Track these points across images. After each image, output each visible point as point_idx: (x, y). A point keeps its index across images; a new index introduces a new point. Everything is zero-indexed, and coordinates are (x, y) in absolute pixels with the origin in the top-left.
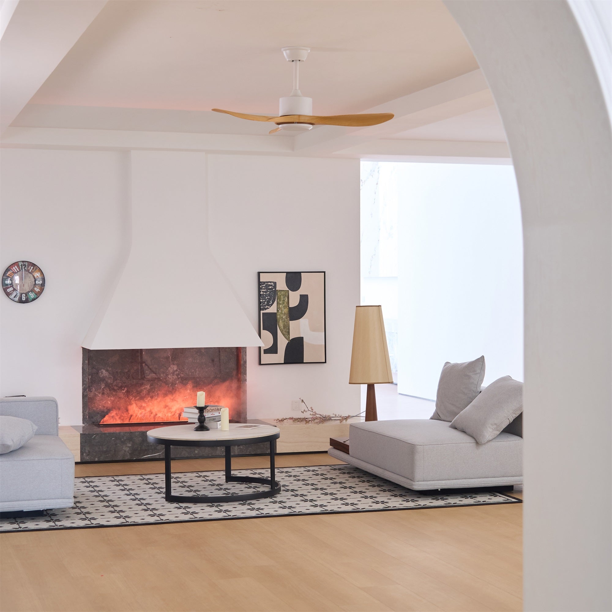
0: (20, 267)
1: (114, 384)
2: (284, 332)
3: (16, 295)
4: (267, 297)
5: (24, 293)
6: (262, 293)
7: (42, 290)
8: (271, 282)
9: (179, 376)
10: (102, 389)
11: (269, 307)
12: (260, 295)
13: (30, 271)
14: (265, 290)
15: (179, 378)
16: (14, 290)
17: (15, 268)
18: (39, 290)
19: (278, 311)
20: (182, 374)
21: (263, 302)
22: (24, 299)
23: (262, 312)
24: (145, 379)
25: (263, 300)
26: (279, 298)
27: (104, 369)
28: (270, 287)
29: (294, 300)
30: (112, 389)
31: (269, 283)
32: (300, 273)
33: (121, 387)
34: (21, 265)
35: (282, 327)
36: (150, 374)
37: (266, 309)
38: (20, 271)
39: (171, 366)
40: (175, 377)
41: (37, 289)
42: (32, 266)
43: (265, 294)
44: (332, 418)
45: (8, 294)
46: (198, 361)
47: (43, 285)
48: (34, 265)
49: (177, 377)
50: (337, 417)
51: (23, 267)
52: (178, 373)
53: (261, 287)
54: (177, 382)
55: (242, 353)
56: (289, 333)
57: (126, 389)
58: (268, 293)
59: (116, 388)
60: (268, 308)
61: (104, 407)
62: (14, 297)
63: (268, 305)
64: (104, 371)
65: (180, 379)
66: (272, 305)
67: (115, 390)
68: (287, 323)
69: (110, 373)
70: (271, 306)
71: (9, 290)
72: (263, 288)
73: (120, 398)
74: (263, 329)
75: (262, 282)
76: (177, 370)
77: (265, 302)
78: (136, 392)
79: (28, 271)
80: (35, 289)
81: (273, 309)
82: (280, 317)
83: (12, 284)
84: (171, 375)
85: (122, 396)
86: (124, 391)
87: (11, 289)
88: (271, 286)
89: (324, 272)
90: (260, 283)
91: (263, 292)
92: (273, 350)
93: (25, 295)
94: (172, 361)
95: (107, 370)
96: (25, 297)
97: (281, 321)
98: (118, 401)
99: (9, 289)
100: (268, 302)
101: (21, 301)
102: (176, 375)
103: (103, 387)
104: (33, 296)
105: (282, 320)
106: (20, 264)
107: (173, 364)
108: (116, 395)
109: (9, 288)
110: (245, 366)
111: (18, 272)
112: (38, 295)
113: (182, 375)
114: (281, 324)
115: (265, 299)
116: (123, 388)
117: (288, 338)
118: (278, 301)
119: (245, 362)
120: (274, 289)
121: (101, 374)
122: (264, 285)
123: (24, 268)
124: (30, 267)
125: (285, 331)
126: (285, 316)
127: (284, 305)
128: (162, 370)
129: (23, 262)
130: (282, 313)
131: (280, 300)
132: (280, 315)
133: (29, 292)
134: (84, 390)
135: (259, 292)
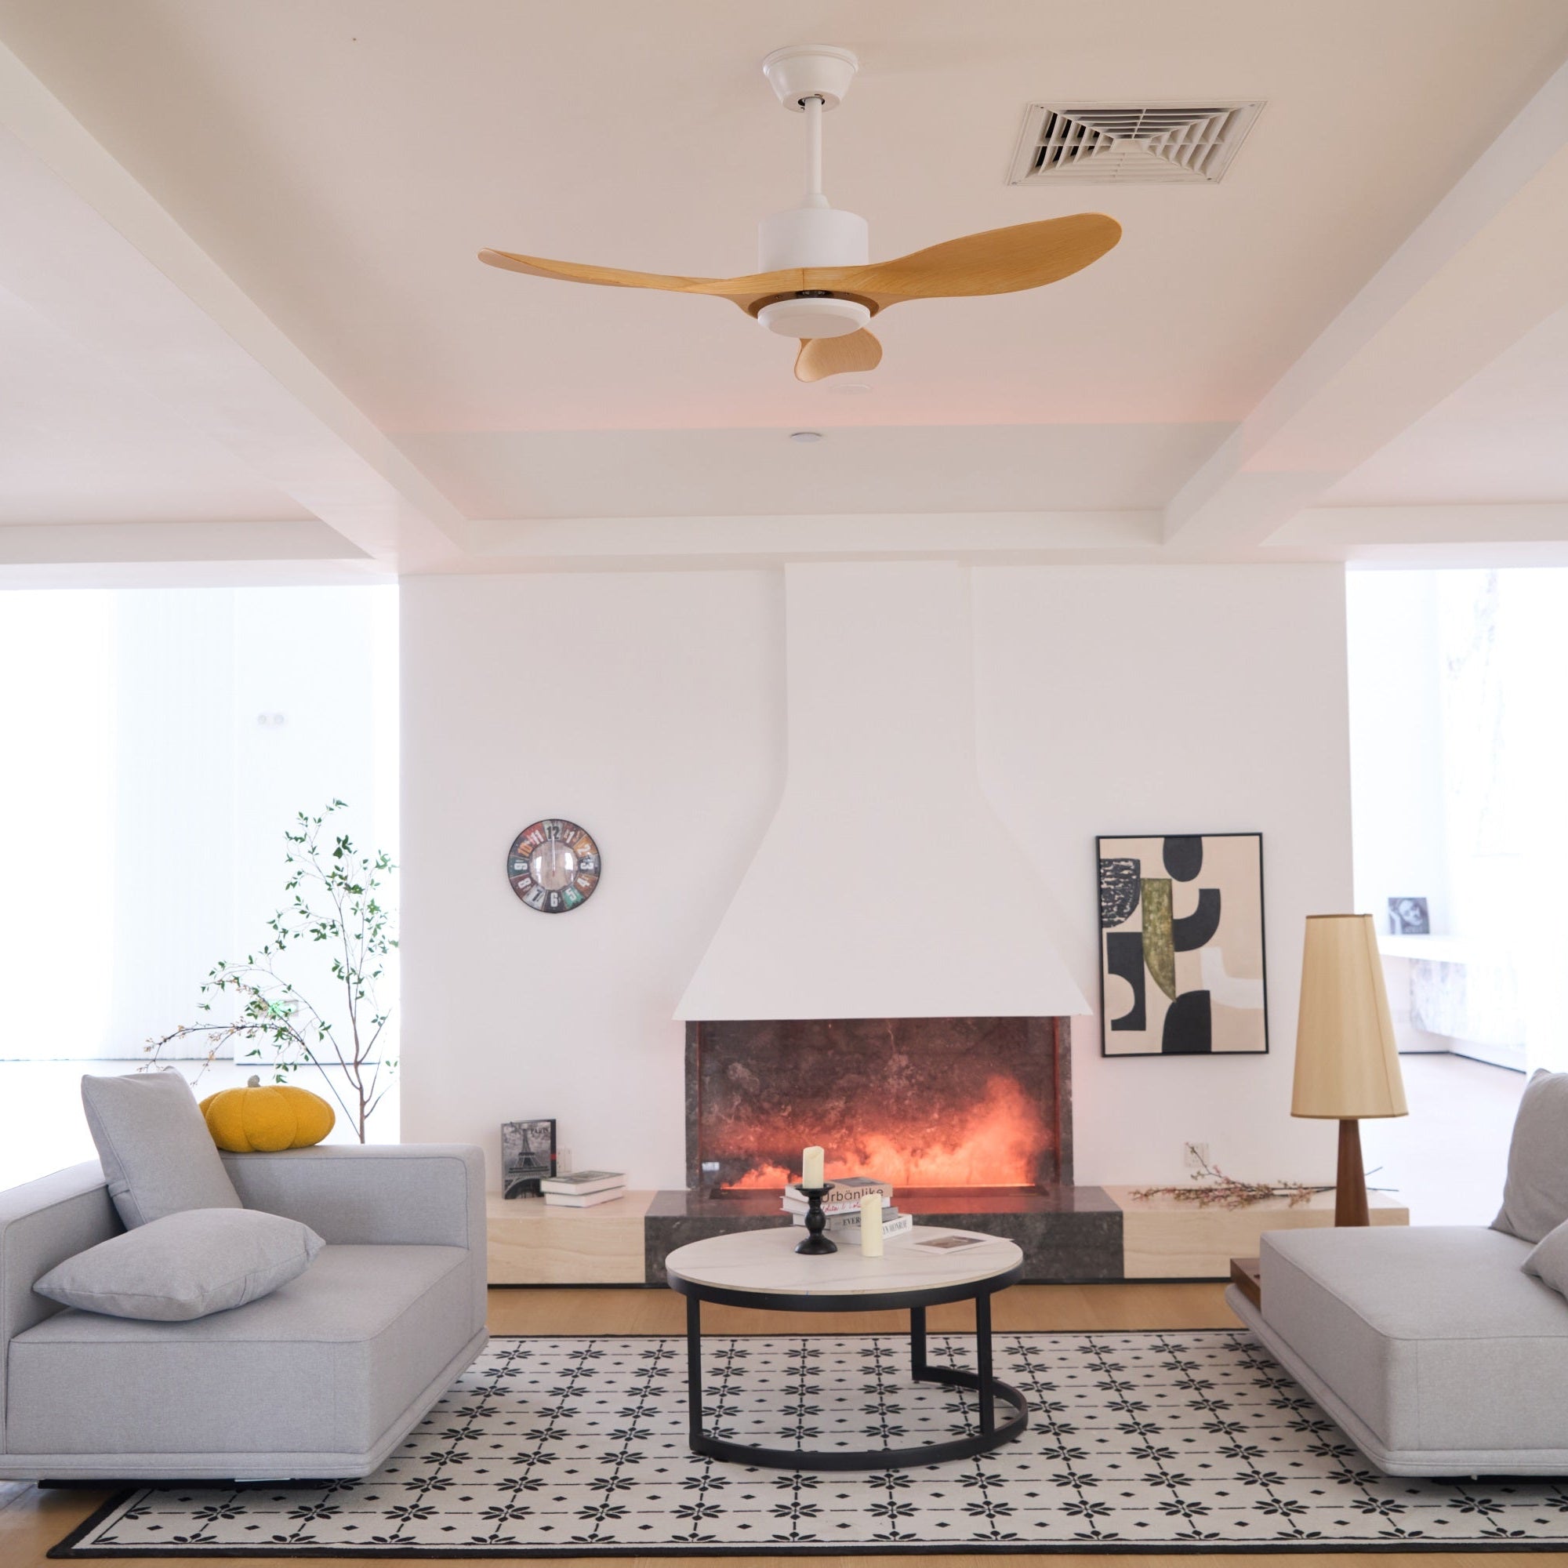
0: (547, 831)
1: (762, 1097)
2: (1162, 980)
3: (538, 895)
4: (1117, 897)
5: (554, 891)
6: (1104, 886)
7: (595, 884)
8: (1126, 860)
9: (913, 1081)
10: (735, 1107)
11: (1122, 919)
12: (1101, 891)
13: (568, 841)
14: (1113, 879)
15: (912, 1086)
16: (534, 883)
17: (535, 837)
18: (588, 884)
19: (1145, 928)
20: (921, 1075)
21: (1107, 907)
22: (554, 903)
23: (1106, 931)
24: (834, 1087)
25: (1107, 902)
26: (1148, 898)
27: (739, 1062)
28: (1126, 872)
29: (1185, 901)
30: (758, 1107)
31: (1123, 863)
32: (1198, 838)
33: (780, 1103)
34: (549, 829)
35: (1156, 967)
36: (844, 1075)
37: (1115, 924)
38: (546, 841)
39: (896, 1056)
40: (904, 1082)
41: (584, 883)
42: (571, 830)
43: (1112, 887)
44: (1275, 1192)
45: (520, 893)
46: (958, 1044)
47: (598, 872)
48: (576, 828)
49: (908, 1083)
50: (1291, 1188)
51: (553, 832)
52: (909, 1072)
53: (1102, 871)
54: (910, 1094)
55: (1059, 1029)
56: (1173, 981)
57: (789, 1108)
58: (1120, 885)
59: (766, 1105)
60: (1120, 922)
61: (740, 1148)
62: (534, 900)
63: (1120, 913)
64: (739, 1067)
65: (915, 1088)
66: (1129, 914)
67: (762, 1111)
68: (1168, 956)
69: (751, 1071)
70: (1126, 918)
71: (522, 884)
72: (1108, 874)
73: (776, 1128)
74: (1111, 971)
75: (1105, 860)
76: (907, 1067)
77: (1112, 907)
78: (811, 1117)
79: (563, 841)
80: (580, 881)
81: (1132, 924)
82: (1151, 942)
83: (528, 870)
84: (895, 1077)
85: (781, 1124)
86: (786, 1114)
87: (527, 881)
88: (1128, 868)
89: (1260, 835)
90: (1100, 863)
91: (1108, 883)
92: (1135, 1021)
93: (556, 895)
94: (897, 1045)
95: (746, 1065)
96: (556, 900)
97: (1153, 953)
98: (772, 1135)
99: (522, 882)
100: (1121, 907)
101: (548, 909)
102: (907, 1078)
103: (736, 1103)
104: (575, 897)
105: (1155, 950)
106: (546, 827)
107: (900, 1053)
108: (768, 1121)
109: (522, 879)
110: (1068, 1058)
111: (541, 843)
112: (586, 895)
113: (921, 1079)
114: (1153, 958)
115: (1114, 901)
116: (783, 1107)
117: (1171, 994)
118: (1146, 904)
119: (1068, 1050)
120: (1134, 877)
121: (731, 1072)
122: (1111, 868)
123: (555, 835)
124: (567, 832)
125: (1164, 977)
126: (1164, 940)
127: (1159, 914)
128: (872, 1066)
129: (552, 821)
130: (1155, 934)
131: (1150, 903)
132: (1150, 938)
133: (565, 888)
134: (689, 1109)
135: (1100, 883)
